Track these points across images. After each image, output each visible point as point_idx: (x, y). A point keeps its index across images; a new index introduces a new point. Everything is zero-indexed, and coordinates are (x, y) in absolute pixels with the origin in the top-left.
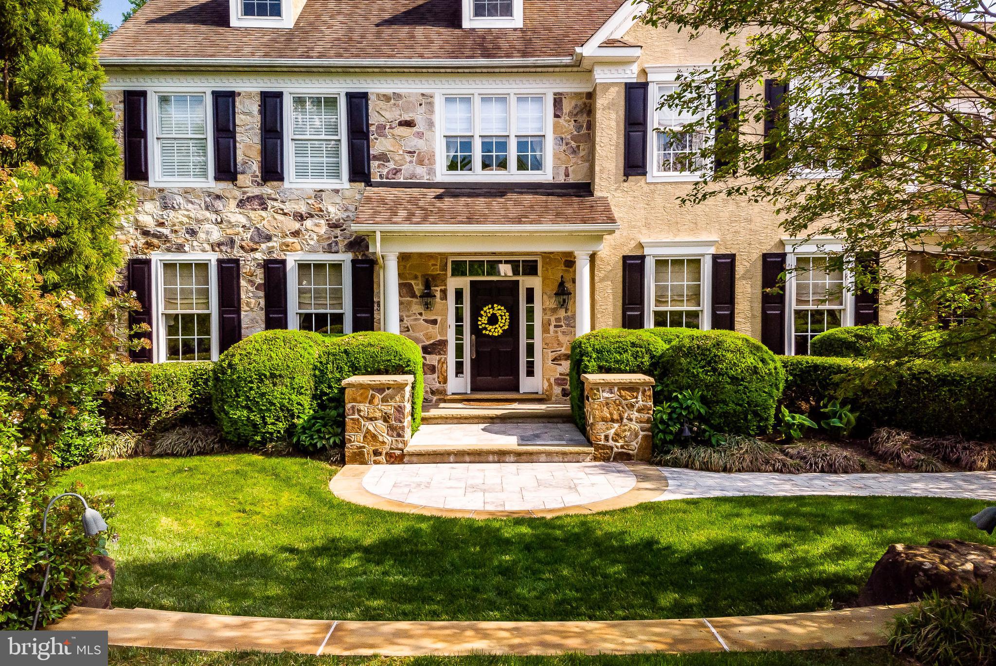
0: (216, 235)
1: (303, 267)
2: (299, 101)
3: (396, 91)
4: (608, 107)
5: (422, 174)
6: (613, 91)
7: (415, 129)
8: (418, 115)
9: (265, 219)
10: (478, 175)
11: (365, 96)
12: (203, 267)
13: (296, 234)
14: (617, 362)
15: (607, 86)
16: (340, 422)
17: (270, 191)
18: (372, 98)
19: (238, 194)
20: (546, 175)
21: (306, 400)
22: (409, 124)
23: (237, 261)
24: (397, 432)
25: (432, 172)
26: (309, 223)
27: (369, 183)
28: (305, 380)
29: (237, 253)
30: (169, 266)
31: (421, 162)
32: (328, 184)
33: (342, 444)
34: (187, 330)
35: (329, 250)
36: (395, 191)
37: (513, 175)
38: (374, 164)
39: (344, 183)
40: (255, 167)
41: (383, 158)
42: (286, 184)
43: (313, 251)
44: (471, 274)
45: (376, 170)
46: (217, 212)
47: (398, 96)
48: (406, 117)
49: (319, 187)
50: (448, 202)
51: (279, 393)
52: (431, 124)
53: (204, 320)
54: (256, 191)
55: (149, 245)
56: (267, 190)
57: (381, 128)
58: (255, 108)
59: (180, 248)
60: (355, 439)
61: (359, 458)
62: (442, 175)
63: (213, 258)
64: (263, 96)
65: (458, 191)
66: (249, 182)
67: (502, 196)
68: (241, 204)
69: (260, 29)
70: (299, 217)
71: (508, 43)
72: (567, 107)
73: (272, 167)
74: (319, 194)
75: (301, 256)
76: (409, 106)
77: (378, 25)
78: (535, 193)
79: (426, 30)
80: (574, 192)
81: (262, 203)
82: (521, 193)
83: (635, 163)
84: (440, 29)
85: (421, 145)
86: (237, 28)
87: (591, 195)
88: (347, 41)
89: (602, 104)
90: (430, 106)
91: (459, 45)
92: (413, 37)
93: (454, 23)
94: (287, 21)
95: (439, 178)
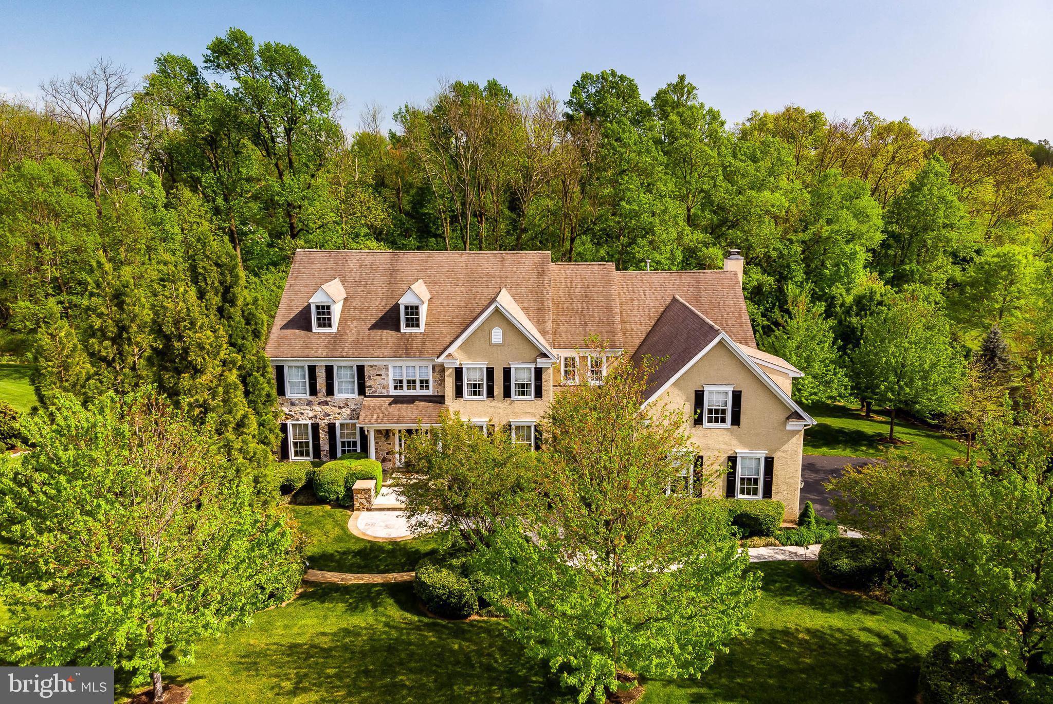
0: (311, 414)
1: (342, 425)
2: (339, 367)
3: (375, 364)
4: (449, 376)
5: (385, 392)
6: (450, 370)
7: (382, 377)
8: (383, 372)
9: (327, 409)
10: (405, 392)
11: (363, 366)
12: (306, 425)
13: (339, 414)
15: (449, 368)
16: (352, 498)
18: (366, 367)
19: (318, 400)
20: (430, 392)
21: (342, 489)
22: (380, 375)
23: (318, 424)
24: (369, 502)
25: (388, 391)
26: (343, 410)
27: (365, 396)
28: (342, 483)
29: (318, 421)
30: (294, 425)
31: (384, 388)
32: (350, 396)
33: (353, 505)
34: (301, 447)
35: (351, 419)
36: (374, 400)
37: (418, 392)
38: (367, 389)
39: (356, 396)
40: (324, 391)
41: (370, 387)
42: (335, 396)
43: (345, 419)
45: (368, 391)
46: (310, 407)
47: (375, 366)
48: (379, 373)
49: (347, 397)
50: (395, 408)
51: (334, 488)
52: (388, 375)
53: (307, 443)
54: (324, 399)
55: (287, 418)
56: (329, 399)
58: (324, 371)
59: (298, 419)
60: (357, 504)
61: (358, 510)
62: (392, 392)
63: (309, 422)
64: (326, 366)
65: (397, 400)
66: (322, 396)
67: (413, 403)
68: (319, 404)
69: (324, 333)
70: (340, 408)
71: (416, 344)
72: (437, 370)
73: (330, 391)
74: (347, 400)
75: (341, 421)
76: (379, 369)
77: (369, 329)
78: (425, 401)
79: (388, 335)
80: (439, 400)
81: (326, 403)
82: (420, 401)
83: (459, 393)
84: (393, 333)
85: (384, 382)
86: (315, 333)
87: (444, 403)
88: (357, 342)
89: (447, 374)
90: (387, 369)
91: (398, 346)
92: (381, 339)
93: (398, 329)
94: (334, 329)
95: (391, 394)
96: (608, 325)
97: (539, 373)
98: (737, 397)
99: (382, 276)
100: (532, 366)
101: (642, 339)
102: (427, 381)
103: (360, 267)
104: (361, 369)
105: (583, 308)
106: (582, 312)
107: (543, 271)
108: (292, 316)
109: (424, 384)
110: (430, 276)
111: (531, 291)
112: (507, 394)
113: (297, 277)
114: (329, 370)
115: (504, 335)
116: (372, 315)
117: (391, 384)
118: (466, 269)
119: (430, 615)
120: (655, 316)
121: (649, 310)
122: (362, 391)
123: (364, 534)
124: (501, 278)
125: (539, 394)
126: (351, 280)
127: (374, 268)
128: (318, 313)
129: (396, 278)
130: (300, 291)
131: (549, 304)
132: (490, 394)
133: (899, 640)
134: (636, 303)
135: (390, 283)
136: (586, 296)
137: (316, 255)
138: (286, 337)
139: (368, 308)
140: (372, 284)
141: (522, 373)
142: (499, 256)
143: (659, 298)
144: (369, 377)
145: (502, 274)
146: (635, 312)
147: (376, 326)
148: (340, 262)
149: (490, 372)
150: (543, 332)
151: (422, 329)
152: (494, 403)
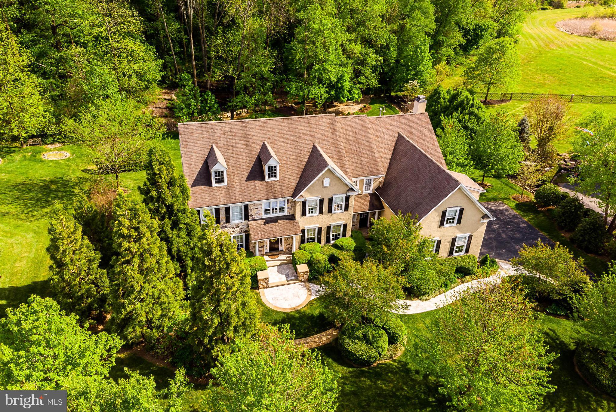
1: (235, 237)
2: (233, 207)
4: (299, 206)
5: (260, 217)
8: (259, 207)
9: (226, 230)
10: (272, 215)
11: (247, 205)
13: (233, 231)
15: (298, 202)
18: (249, 205)
20: (285, 213)
22: (257, 209)
24: (267, 284)
26: (236, 229)
27: (249, 221)
31: (259, 215)
32: (241, 221)
33: (258, 287)
35: (240, 233)
36: (254, 222)
37: (279, 214)
38: (249, 217)
39: (243, 221)
40: (224, 221)
41: (252, 215)
42: (231, 223)
43: (237, 234)
47: (255, 204)
48: (256, 207)
49: (238, 222)
50: (268, 226)
52: (261, 208)
54: (225, 225)
56: (227, 224)
58: (224, 210)
60: (260, 286)
61: (261, 288)
62: (264, 216)
64: (226, 208)
65: (268, 221)
66: (223, 224)
67: (277, 221)
68: (221, 228)
69: (220, 187)
70: (234, 228)
71: (277, 189)
72: (290, 202)
73: (228, 220)
74: (238, 224)
75: (234, 235)
76: (257, 205)
77: (246, 181)
78: (284, 219)
79: (258, 183)
80: (291, 218)
81: (226, 227)
82: (281, 219)
83: (304, 214)
84: (261, 182)
85: (259, 212)
86: (214, 187)
87: (295, 220)
88: (242, 191)
89: (297, 205)
90: (261, 205)
91: (267, 191)
92: (256, 187)
93: (263, 179)
94: (226, 184)
95: (263, 217)
96: (373, 159)
97: (348, 198)
98: (461, 211)
99: (240, 140)
100: (344, 196)
101: (388, 163)
102: (283, 208)
103: (224, 134)
104: (246, 207)
105: (357, 149)
106: (357, 151)
107: (334, 129)
108: (195, 176)
109: (282, 209)
110: (269, 138)
111: (331, 144)
112: (330, 210)
113: (186, 145)
114: (228, 210)
115: (331, 181)
116: (244, 171)
117: (263, 212)
118: (290, 131)
119: (355, 366)
120: (392, 147)
121: (388, 143)
122: (247, 218)
123: (277, 307)
124: (312, 136)
125: (347, 208)
126: (222, 145)
127: (233, 134)
128: (216, 176)
129: (249, 141)
130: (192, 156)
131: (344, 153)
132: (321, 212)
133: (554, 335)
134: (380, 139)
135: (247, 146)
136: (356, 140)
137: (192, 127)
138: (197, 192)
139: (240, 165)
140: (236, 147)
141: (339, 199)
142: (306, 119)
143: (391, 134)
144: (251, 210)
145: (311, 133)
146: (381, 145)
147: (249, 179)
148: (210, 131)
149: (322, 201)
150: (346, 173)
151: (278, 178)
152: (322, 216)
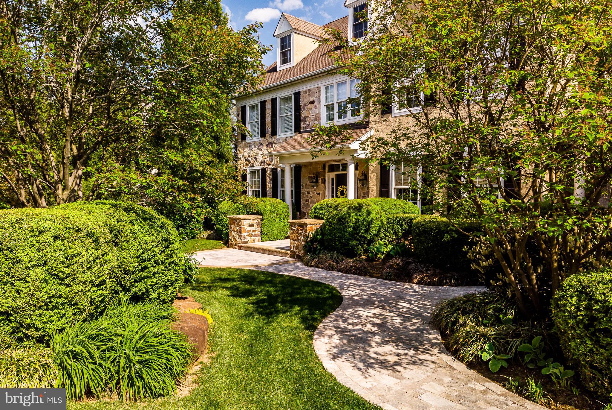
0: (261, 159)
2: (282, 100)
3: (309, 88)
5: (316, 125)
7: (314, 105)
8: (316, 98)
10: (335, 122)
11: (299, 93)
12: (258, 172)
14: (321, 214)
17: (274, 140)
18: (302, 93)
19: (266, 142)
20: (360, 118)
22: (312, 102)
23: (265, 169)
25: (320, 123)
27: (300, 132)
29: (266, 166)
30: (251, 172)
31: (316, 120)
32: (288, 134)
36: (308, 134)
37: (348, 120)
38: (302, 123)
39: (293, 133)
40: (270, 131)
41: (304, 120)
42: (278, 137)
44: (335, 171)
45: (303, 126)
46: (261, 150)
47: (309, 90)
48: (311, 100)
49: (286, 136)
52: (319, 101)
53: (259, 191)
54: (270, 140)
57: (304, 106)
58: (270, 106)
59: (253, 165)
60: (231, 239)
62: (325, 124)
63: (260, 168)
64: (272, 101)
66: (269, 136)
69: (284, 70)
73: (274, 129)
74: (286, 139)
76: (313, 94)
77: (322, 55)
78: (351, 129)
81: (272, 145)
85: (316, 112)
87: (368, 126)
90: (320, 92)
92: (324, 59)
94: (293, 63)
104: (297, 97)
117: (323, 113)
122: (298, 126)
128: (282, 48)
